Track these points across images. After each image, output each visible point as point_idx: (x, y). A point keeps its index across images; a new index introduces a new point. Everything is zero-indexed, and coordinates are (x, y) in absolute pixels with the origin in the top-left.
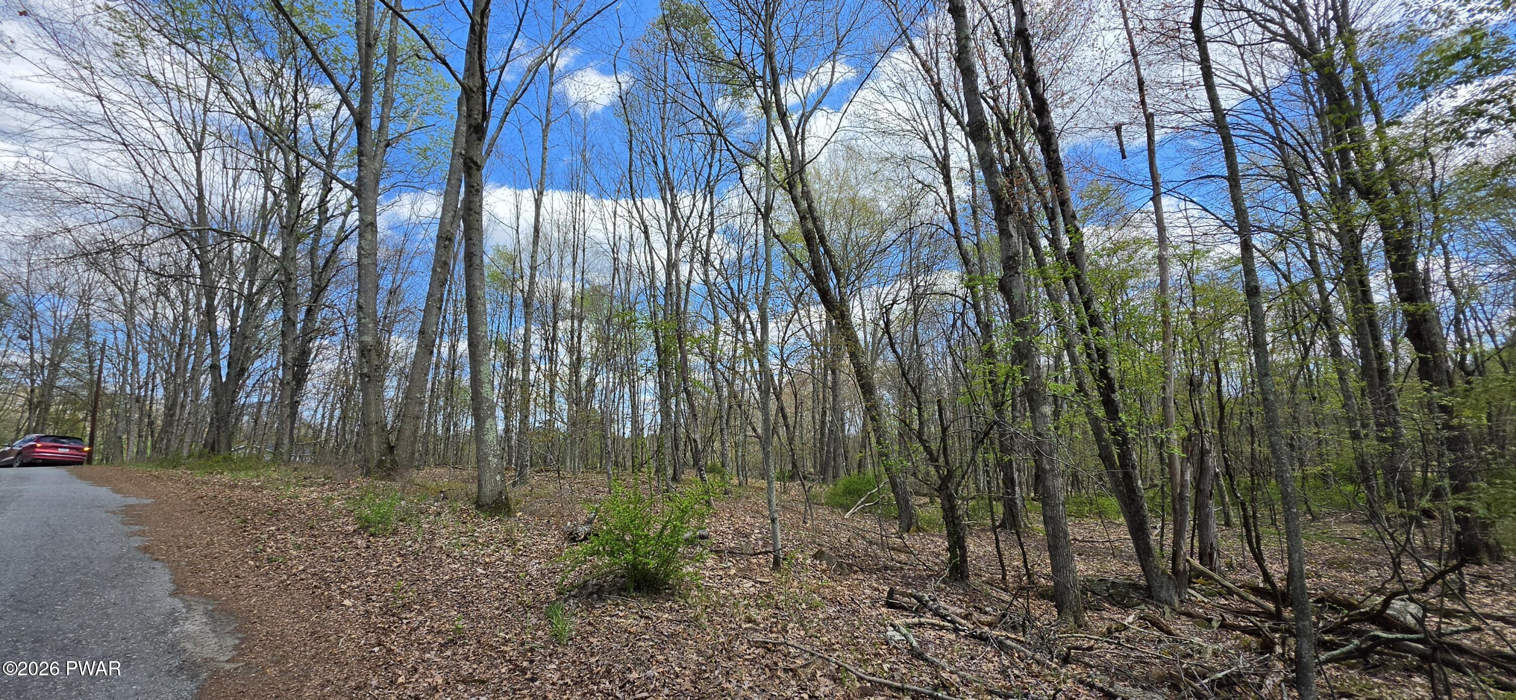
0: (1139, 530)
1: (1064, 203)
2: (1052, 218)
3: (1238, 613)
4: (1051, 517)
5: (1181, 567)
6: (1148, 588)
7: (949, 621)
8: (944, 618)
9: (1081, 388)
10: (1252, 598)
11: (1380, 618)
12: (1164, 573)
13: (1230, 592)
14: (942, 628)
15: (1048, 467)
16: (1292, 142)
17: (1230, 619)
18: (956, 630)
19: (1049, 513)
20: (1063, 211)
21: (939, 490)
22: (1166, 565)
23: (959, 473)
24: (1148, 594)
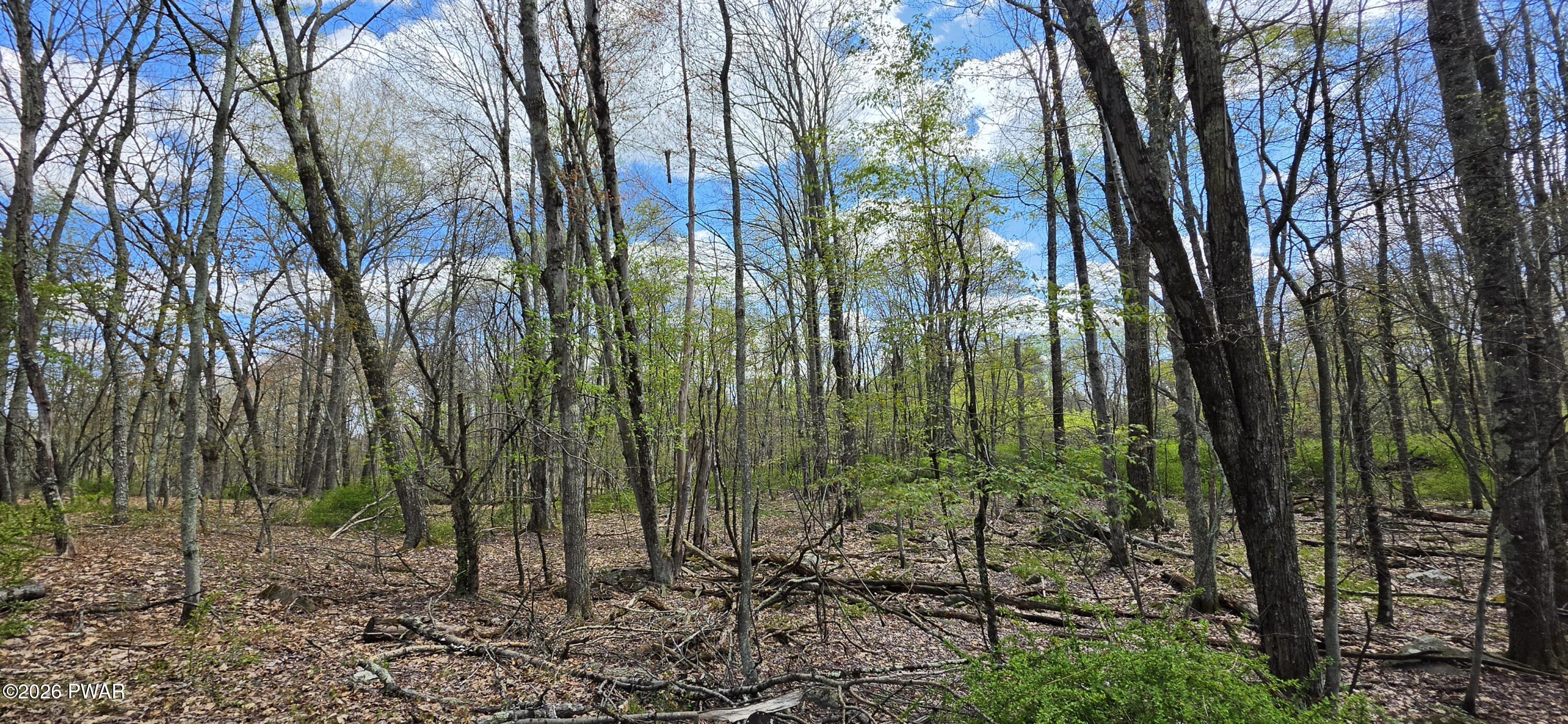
0: (649, 521)
1: (614, 209)
2: (603, 223)
3: (713, 581)
4: (569, 516)
5: (678, 549)
6: (652, 571)
7: (443, 643)
8: (437, 640)
9: (613, 390)
10: (725, 567)
11: (798, 569)
12: (665, 555)
13: (711, 564)
14: (432, 652)
15: (571, 466)
16: (787, 207)
17: (708, 587)
18: (450, 651)
19: (568, 512)
20: (613, 217)
21: (452, 496)
22: (667, 550)
23: (476, 477)
24: (650, 576)
